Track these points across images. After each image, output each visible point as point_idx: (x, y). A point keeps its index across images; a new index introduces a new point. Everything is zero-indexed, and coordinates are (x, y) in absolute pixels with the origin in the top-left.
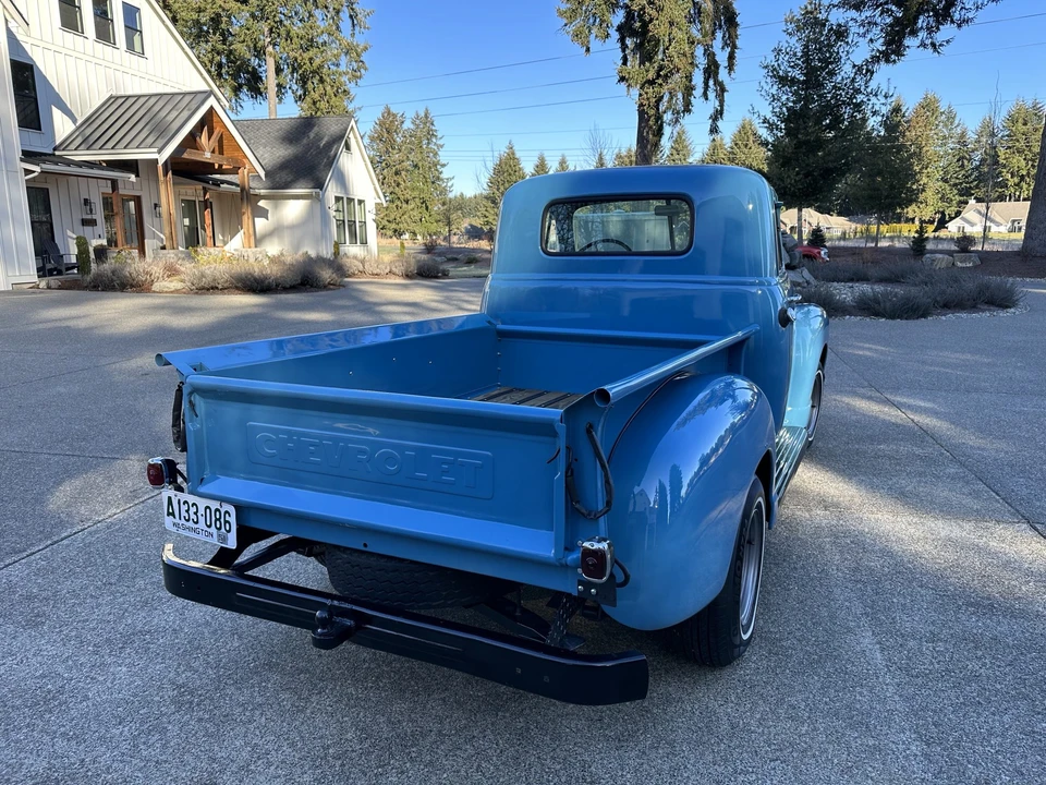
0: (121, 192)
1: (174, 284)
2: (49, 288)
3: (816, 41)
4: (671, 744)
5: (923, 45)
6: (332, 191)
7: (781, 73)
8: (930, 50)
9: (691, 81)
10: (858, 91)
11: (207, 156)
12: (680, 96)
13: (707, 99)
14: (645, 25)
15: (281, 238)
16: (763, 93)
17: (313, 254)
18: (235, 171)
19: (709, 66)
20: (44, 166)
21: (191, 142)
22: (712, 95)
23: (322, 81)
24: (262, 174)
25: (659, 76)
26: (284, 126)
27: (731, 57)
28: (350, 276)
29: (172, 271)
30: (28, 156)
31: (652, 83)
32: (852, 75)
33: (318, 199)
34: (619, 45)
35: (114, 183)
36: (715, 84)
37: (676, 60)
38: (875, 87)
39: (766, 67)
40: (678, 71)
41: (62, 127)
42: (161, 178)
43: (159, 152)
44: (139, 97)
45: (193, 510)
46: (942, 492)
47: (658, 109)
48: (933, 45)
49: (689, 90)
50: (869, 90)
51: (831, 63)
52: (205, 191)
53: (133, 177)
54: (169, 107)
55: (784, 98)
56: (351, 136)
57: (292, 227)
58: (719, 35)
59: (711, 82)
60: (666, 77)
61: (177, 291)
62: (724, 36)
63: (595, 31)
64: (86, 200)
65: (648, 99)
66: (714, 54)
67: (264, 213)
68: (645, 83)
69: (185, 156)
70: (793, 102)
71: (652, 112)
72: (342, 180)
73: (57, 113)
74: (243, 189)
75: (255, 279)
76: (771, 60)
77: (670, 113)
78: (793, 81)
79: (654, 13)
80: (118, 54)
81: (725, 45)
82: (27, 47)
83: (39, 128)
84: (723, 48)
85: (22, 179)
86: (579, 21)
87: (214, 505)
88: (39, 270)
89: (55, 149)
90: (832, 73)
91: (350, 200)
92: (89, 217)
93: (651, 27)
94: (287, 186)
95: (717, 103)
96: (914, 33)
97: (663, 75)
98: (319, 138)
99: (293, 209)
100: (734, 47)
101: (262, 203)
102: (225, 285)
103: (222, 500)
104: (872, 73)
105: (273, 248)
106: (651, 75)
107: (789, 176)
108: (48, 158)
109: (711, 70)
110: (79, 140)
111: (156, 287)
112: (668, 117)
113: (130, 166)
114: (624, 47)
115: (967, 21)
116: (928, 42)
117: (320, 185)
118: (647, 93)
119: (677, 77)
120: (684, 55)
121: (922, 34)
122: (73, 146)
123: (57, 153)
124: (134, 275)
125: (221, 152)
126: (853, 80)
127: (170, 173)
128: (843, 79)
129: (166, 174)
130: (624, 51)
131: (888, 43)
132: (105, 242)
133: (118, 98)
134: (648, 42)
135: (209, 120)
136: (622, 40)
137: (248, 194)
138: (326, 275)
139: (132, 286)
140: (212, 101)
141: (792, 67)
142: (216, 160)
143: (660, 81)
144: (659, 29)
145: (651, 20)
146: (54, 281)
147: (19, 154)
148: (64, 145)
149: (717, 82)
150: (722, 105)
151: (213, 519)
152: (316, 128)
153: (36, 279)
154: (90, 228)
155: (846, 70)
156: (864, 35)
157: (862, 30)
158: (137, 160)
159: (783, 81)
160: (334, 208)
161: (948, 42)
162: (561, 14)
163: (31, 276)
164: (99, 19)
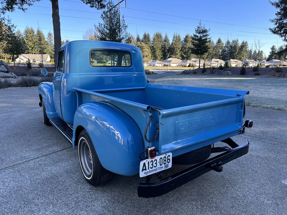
5: (19, 8)
8: (22, 10)
38: (3, 17)
45: (154, 163)
48: (23, 9)
87: (163, 156)
96: (16, 4)
103: (166, 153)
104: (4, 13)
115: (31, 4)
116: (21, 7)
121: (19, 5)
131: (8, 5)
151: (163, 161)
161: (26, 9)
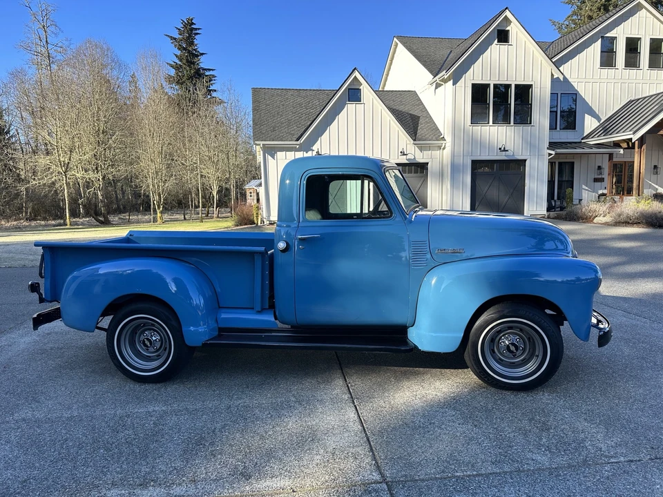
1: (605, 219)
20: (558, 150)
35: (611, 155)
41: (590, 124)
42: (636, 149)
43: (634, 133)
53: (622, 151)
61: (605, 223)
64: (599, 168)
73: (588, 118)
80: (641, 73)
82: (575, 85)
83: (574, 128)
85: (546, 159)
89: (582, 139)
92: (600, 176)
108: (574, 145)
110: (601, 131)
113: (630, 145)
123: (583, 141)
127: (644, 146)
129: (640, 147)
139: (583, 219)
147: (546, 145)
148: (589, 136)
153: (544, 213)
154: (600, 183)
163: (543, 211)
164: (629, 54)
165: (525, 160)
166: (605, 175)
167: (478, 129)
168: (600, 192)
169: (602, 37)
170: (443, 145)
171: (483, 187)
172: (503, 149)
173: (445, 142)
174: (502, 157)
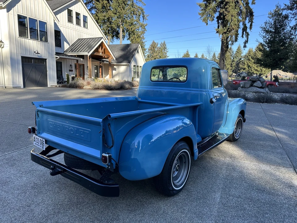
0: (79, 63)
1: (89, 87)
2: (59, 87)
3: (278, 20)
4: (144, 214)
6: (133, 64)
7: (267, 29)
9: (238, 32)
10: (292, 34)
11: (101, 54)
12: (234, 37)
13: (243, 37)
14: (224, 16)
15: (119, 76)
16: (261, 35)
17: (126, 80)
18: (108, 58)
19: (244, 28)
20: (60, 56)
21: (97, 50)
22: (244, 36)
23: (134, 34)
24: (115, 59)
25: (227, 31)
26: (122, 46)
27: (251, 25)
28: (135, 86)
29: (89, 83)
30: (57, 54)
31: (225, 33)
32: (290, 30)
33: (129, 66)
34: (217, 22)
36: (246, 33)
37: (233, 26)
39: (262, 28)
40: (233, 30)
41: (66, 46)
42: (89, 60)
43: (88, 53)
44: (85, 39)
45: (38, 140)
46: (272, 157)
47: (227, 40)
49: (237, 35)
50: (296, 34)
51: (284, 26)
52: (100, 63)
53: (82, 59)
54: (92, 41)
55: (267, 37)
56: (139, 49)
57: (122, 73)
58: (248, 19)
59: (244, 33)
60: (230, 31)
61: (89, 89)
62: (249, 19)
63: (209, 18)
64: (71, 65)
65: (224, 38)
66: (246, 24)
67: (115, 69)
68: (224, 33)
69: (95, 54)
70: (270, 38)
71: (225, 41)
72: (136, 61)
73: (65, 43)
74: (109, 63)
75: (109, 87)
76: (264, 25)
77: (230, 42)
78: (271, 32)
79: (227, 13)
80: (81, 28)
81: (250, 21)
82: (59, 27)
83: (60, 47)
84: (249, 22)
85: (55, 59)
86: (205, 16)
87: (42, 139)
88: (57, 82)
89: (64, 52)
90: (283, 29)
91: (138, 66)
92: (71, 69)
93: (226, 17)
94: (121, 62)
95: (246, 39)
97: (229, 31)
98: (130, 50)
99: (122, 68)
100: (252, 22)
101: (115, 67)
102: (102, 88)
105: (117, 79)
106: (225, 31)
107: (268, 60)
109: (245, 29)
110: (70, 50)
111: (84, 88)
112: (230, 43)
113: (82, 57)
114: (218, 23)
117: (129, 62)
118: (224, 36)
119: (233, 31)
120: (236, 25)
122: (68, 51)
123: (64, 53)
124: (79, 84)
125: (105, 53)
126: (291, 31)
127: (91, 58)
128: (287, 31)
129: (90, 59)
130: (218, 24)
132: (74, 76)
133: (80, 39)
134: (225, 21)
135: (102, 45)
136: (218, 21)
137: (111, 64)
138: (127, 86)
139: (78, 87)
140: (102, 40)
141: (270, 28)
142: (103, 55)
143: (228, 32)
144: (228, 17)
145: (226, 15)
146: (61, 85)
147: (55, 53)
148: (66, 51)
149: (246, 32)
150: (248, 39)
151: (41, 143)
152: (130, 47)
153: (56, 84)
154: (71, 72)
155: (288, 29)
156: (294, 18)
157: (293, 16)
158: (84, 55)
159: (267, 32)
160: (133, 68)
162: (200, 14)
163: (55, 84)
164: (77, 20)
165: (46, 59)
166: (74, 69)
167: (23, 40)
168: (72, 76)
169: (68, 9)
170: (3, 45)
171: (28, 71)
172: (37, 52)
173: (3, 44)
174: (36, 56)
